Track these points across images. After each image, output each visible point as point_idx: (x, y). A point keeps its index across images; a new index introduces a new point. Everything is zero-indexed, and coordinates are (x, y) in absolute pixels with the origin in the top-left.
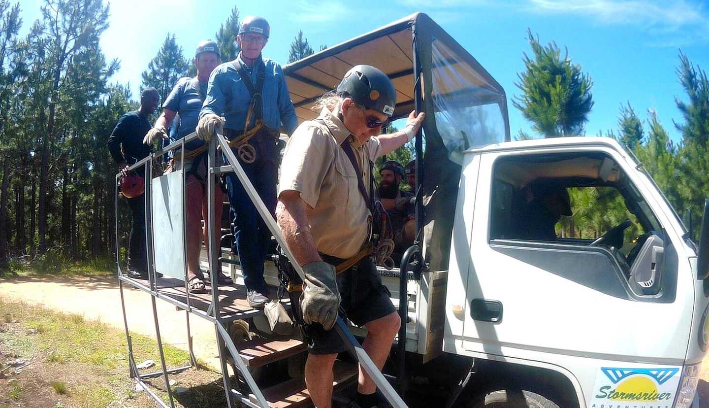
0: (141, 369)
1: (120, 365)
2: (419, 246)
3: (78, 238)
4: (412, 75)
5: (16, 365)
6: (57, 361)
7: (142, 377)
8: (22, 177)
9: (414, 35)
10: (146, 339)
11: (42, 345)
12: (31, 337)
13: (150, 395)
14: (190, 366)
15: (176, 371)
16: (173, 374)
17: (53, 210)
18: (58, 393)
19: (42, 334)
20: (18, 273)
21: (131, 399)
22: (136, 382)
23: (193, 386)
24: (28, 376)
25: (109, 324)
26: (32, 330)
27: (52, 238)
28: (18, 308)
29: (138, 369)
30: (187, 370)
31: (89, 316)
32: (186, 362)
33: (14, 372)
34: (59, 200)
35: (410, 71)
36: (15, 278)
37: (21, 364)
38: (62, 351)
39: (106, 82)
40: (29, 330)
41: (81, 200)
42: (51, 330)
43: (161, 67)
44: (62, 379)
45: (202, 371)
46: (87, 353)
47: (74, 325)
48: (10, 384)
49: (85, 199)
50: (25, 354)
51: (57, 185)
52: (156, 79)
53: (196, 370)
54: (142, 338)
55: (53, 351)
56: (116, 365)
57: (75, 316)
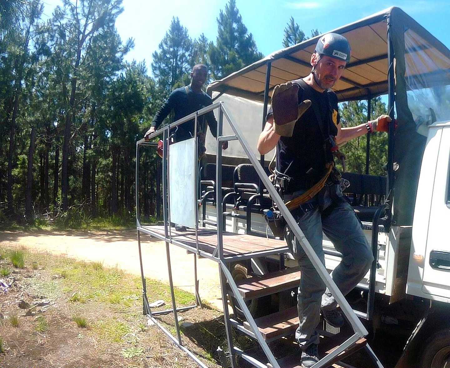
0: (153, 307)
1: (135, 305)
2: (389, 204)
3: (97, 198)
4: (387, 59)
5: (41, 305)
6: (78, 301)
7: (153, 314)
8: (47, 145)
9: (388, 27)
10: (158, 284)
11: (66, 288)
12: (56, 282)
13: (160, 328)
14: (196, 306)
15: (183, 309)
16: (181, 312)
17: (74, 172)
18: (79, 327)
19: (66, 279)
20: (42, 228)
21: (143, 332)
22: (148, 318)
23: (197, 322)
24: (53, 313)
25: (125, 270)
26: (57, 276)
27: (73, 198)
28: (44, 257)
29: (151, 307)
30: (193, 309)
31: (108, 263)
32: (192, 302)
33: (40, 310)
34: (80, 164)
35: (385, 56)
36: (40, 232)
37: (46, 304)
38: (82, 294)
39: (122, 59)
40: (54, 275)
41: (100, 164)
42: (73, 275)
43: (171, 47)
44: (83, 316)
45: (206, 310)
46: (105, 295)
47: (94, 272)
48: (37, 320)
49: (104, 162)
50: (50, 295)
51: (78, 151)
52: (166, 57)
53: (200, 309)
54: (154, 283)
55: (75, 293)
56: (131, 305)
57: (95, 264)
